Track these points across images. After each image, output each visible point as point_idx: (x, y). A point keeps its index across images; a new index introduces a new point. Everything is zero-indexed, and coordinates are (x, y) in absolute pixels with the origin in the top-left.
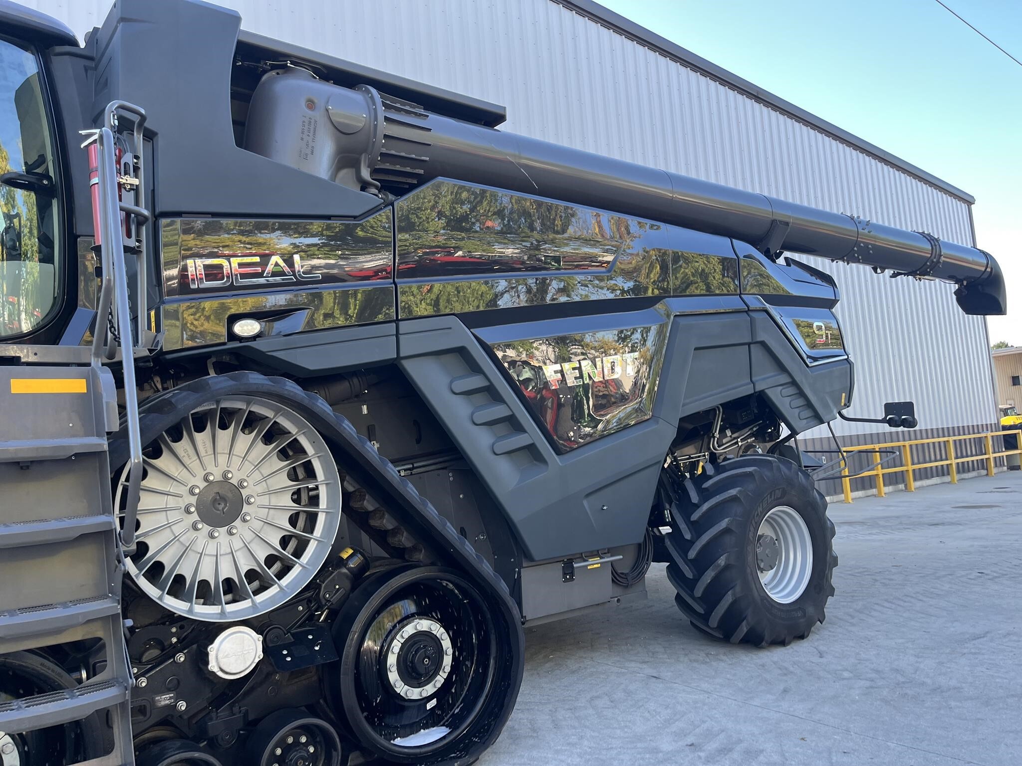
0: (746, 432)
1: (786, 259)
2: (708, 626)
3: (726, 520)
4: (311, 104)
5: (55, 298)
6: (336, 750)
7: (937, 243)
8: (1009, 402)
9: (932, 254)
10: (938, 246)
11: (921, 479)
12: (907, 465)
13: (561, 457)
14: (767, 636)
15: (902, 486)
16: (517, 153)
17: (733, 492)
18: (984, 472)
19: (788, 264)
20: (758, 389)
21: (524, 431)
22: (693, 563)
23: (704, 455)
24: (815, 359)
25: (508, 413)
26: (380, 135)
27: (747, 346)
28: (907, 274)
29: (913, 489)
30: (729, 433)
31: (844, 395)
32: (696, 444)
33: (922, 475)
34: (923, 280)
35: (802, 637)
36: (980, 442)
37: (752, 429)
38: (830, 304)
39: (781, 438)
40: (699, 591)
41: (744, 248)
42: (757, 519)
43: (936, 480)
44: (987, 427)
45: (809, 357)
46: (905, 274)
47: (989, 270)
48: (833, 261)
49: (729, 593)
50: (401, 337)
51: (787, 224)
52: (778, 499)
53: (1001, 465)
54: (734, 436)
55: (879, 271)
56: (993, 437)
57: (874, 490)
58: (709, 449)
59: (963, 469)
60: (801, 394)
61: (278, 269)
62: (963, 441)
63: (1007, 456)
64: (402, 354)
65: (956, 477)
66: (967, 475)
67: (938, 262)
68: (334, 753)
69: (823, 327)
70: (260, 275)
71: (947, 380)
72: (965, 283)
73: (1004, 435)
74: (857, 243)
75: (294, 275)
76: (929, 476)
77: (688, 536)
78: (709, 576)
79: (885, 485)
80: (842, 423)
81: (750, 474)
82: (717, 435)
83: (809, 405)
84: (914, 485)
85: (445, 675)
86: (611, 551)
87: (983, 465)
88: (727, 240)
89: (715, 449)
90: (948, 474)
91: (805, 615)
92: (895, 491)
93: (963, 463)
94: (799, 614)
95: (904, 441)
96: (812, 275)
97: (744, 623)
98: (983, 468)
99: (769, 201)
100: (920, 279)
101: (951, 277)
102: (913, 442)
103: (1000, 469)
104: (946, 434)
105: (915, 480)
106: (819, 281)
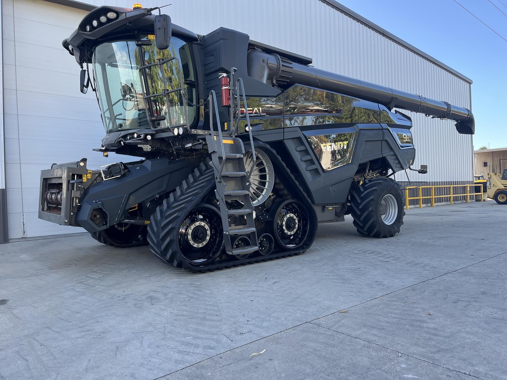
0: (377, 172)
1: (395, 111)
2: (364, 230)
3: (373, 196)
4: (263, 61)
5: (195, 117)
6: (273, 243)
7: (449, 106)
8: (481, 174)
9: (447, 110)
10: (450, 108)
11: (438, 202)
12: (433, 196)
13: (325, 173)
14: (382, 234)
15: (429, 205)
16: (316, 75)
17: (375, 188)
18: (465, 201)
19: (396, 113)
20: (384, 156)
21: (315, 164)
22: (360, 210)
23: (362, 179)
24: (403, 147)
25: (311, 158)
26: (280, 70)
27: (381, 141)
28: (438, 117)
29: (434, 206)
30: (371, 172)
31: (411, 160)
32: (360, 175)
33: (439, 200)
34: (443, 120)
35: (392, 236)
36: (464, 188)
37: (379, 171)
38: (409, 127)
39: (388, 175)
40: (362, 219)
41: (382, 107)
42: (382, 197)
43: (444, 203)
44: (468, 182)
45: (401, 146)
46: (437, 117)
47: (469, 116)
48: (411, 112)
49: (372, 219)
50: (284, 133)
51: (397, 99)
52: (388, 191)
53: (472, 199)
54: (373, 173)
55: (427, 116)
56: (470, 186)
57: (418, 205)
58: (364, 177)
59: (456, 199)
60: (397, 159)
61: (256, 112)
62: (457, 188)
63: (475, 195)
64: (285, 138)
65: (452, 203)
66: (457, 202)
67: (449, 113)
68: (272, 244)
69: (406, 136)
70: (252, 113)
71: (453, 161)
72: (459, 121)
73: (475, 186)
74: (420, 106)
75: (260, 114)
76: (441, 201)
77: (359, 202)
78: (365, 214)
79: (422, 204)
80: (410, 172)
81: (381, 183)
82: (367, 172)
83: (400, 163)
84: (434, 204)
85: (296, 230)
86: (336, 204)
87: (465, 198)
88: (377, 104)
89: (367, 177)
90: (449, 201)
91: (394, 229)
92: (427, 207)
93: (456, 197)
94: (392, 228)
95: (432, 185)
96: (403, 117)
97: (376, 229)
98: (464, 200)
99: (391, 90)
100: (442, 119)
101: (454, 119)
102: (436, 186)
103: (472, 201)
104: (450, 184)
105: (435, 202)
106: (405, 119)
